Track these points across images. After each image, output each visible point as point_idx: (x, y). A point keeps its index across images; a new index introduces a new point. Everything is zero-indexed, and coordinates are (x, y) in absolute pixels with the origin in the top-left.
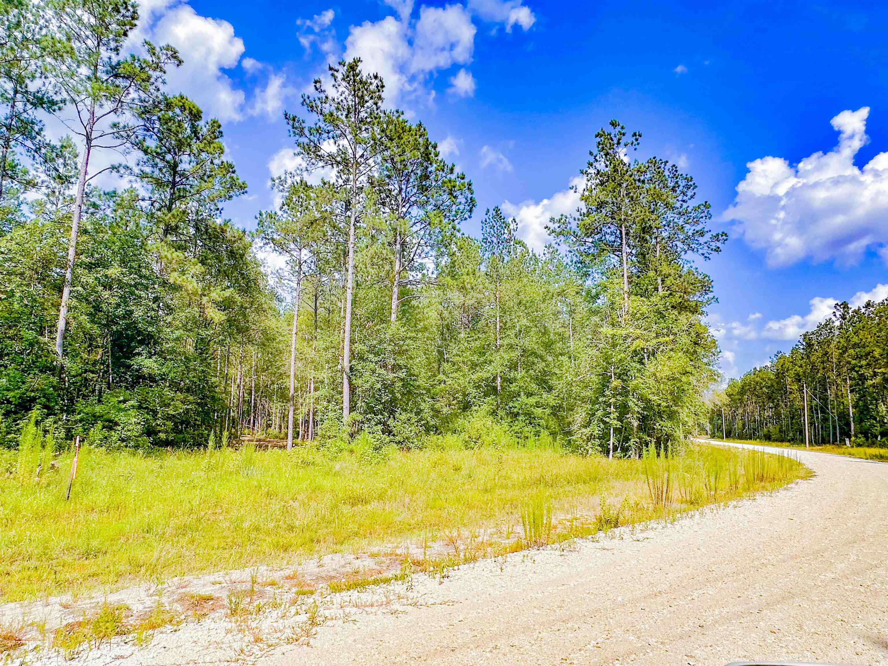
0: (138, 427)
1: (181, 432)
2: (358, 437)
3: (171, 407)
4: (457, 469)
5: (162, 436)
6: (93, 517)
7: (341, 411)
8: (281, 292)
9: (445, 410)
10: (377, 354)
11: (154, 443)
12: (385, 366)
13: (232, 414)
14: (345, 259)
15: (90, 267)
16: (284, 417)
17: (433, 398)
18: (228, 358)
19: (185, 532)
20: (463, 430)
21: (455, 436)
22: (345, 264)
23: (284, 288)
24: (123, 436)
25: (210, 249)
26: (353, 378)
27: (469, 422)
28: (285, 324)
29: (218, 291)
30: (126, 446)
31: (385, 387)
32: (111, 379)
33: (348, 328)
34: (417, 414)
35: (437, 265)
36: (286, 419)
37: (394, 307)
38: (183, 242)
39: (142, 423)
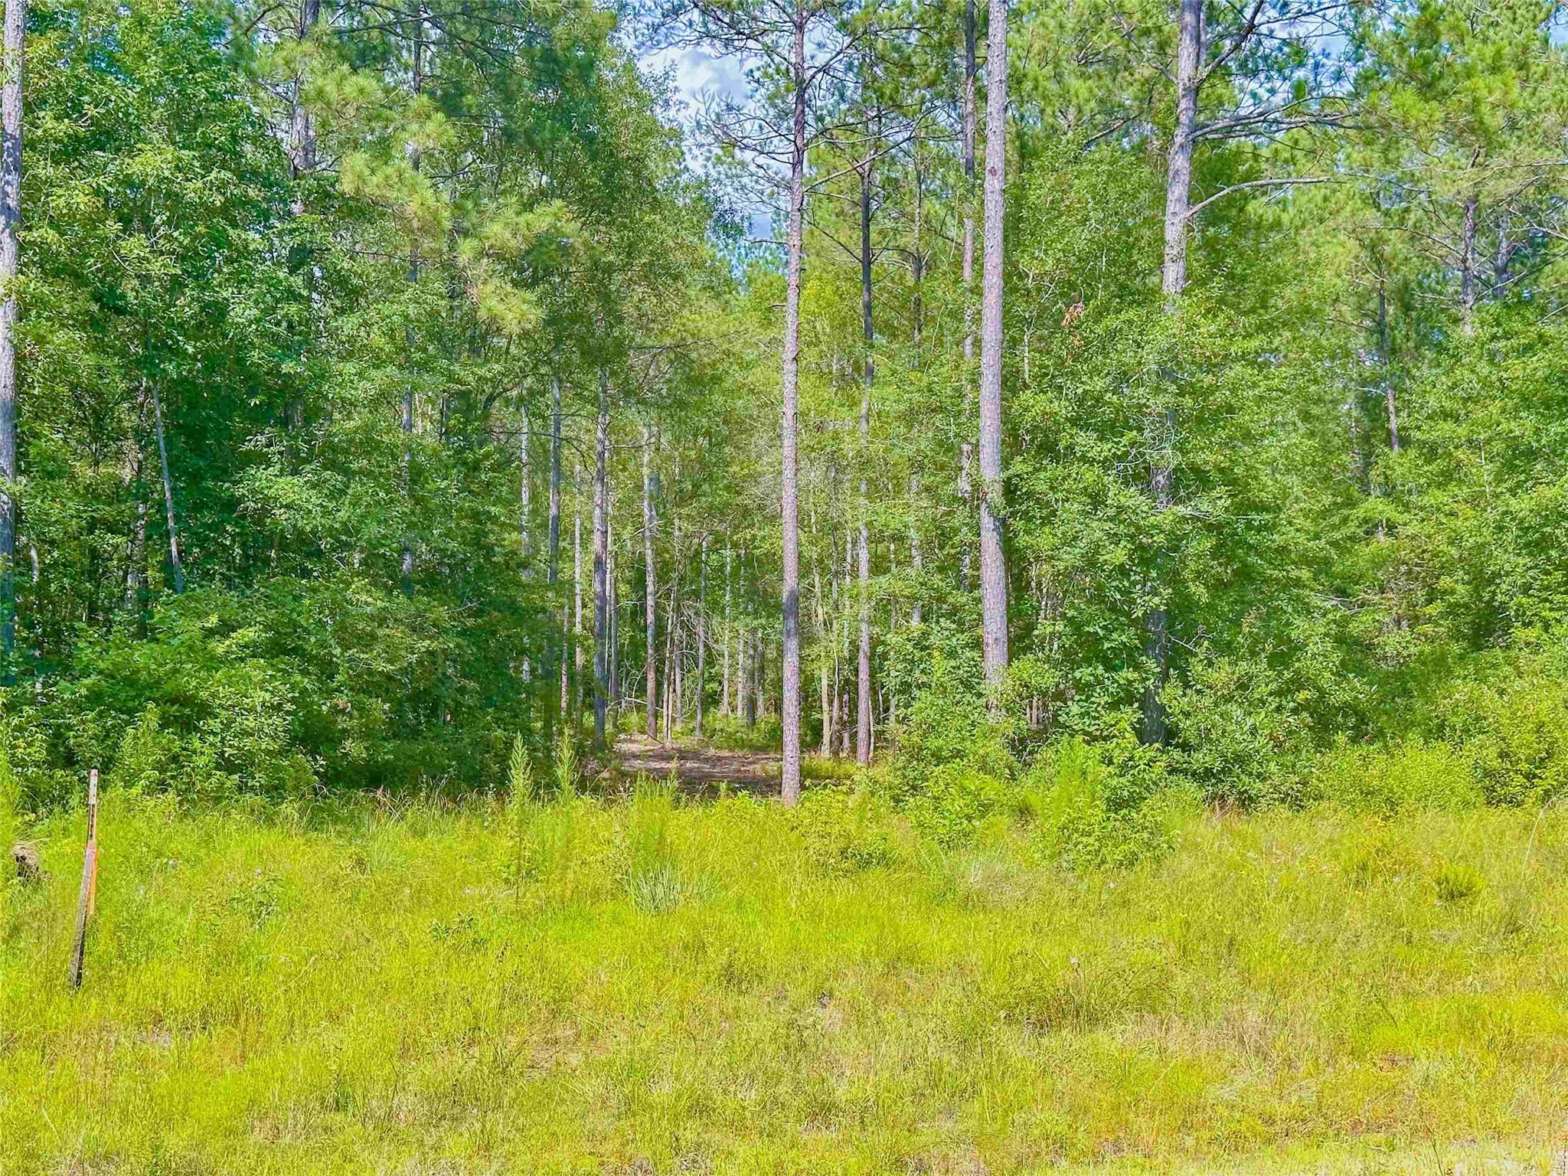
0: (276, 720)
1: (415, 733)
2: (1046, 753)
3: (379, 648)
4: (1455, 894)
5: (354, 748)
6: (165, 1046)
7: (976, 654)
8: (735, 196)
9: (1393, 642)
10: (1108, 430)
11: (332, 777)
12: (1141, 477)
13: (580, 659)
14: (971, 48)
15: (70, 152)
16: (764, 671)
17: (1342, 593)
18: (558, 461)
19: (457, 1110)
20: (1476, 724)
21: (1443, 747)
22: (973, 68)
23: (745, 180)
24: (229, 751)
25: (469, 54)
26: (1018, 524)
27: (1502, 692)
28: (752, 323)
29: (510, 213)
30: (241, 789)
31: (1145, 556)
32: (174, 549)
33: (991, 331)
34: (1279, 660)
35: (1359, 42)
36: (770, 675)
37: (1173, 232)
38: (375, 33)
39: (288, 707)
